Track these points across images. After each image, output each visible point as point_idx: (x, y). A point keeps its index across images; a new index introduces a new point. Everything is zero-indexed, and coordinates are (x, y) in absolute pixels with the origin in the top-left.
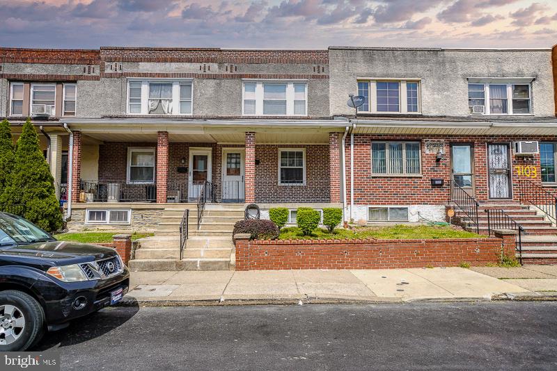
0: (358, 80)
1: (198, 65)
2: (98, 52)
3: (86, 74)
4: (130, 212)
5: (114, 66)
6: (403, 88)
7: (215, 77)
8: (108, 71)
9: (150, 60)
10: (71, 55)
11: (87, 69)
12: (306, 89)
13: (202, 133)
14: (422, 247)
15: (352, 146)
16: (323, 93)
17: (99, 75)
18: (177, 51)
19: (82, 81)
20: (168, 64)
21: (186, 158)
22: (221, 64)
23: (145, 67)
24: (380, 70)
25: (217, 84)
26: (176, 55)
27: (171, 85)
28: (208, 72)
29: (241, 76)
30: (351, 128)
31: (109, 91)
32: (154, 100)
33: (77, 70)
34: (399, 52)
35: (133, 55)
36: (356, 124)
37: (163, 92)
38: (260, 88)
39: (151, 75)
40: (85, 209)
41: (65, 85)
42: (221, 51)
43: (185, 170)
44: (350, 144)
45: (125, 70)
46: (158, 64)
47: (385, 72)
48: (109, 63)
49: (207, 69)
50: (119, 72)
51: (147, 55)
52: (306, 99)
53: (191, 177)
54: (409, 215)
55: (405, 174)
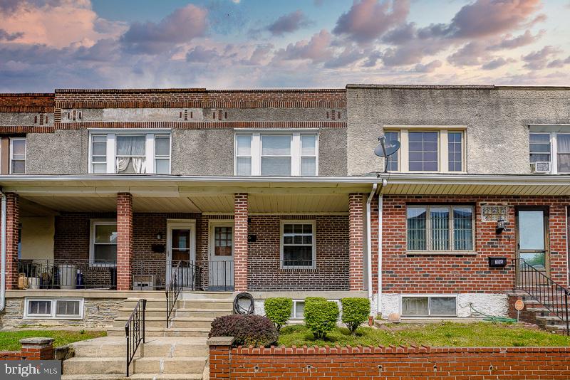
0: (384, 129)
1: (177, 111)
2: (51, 96)
3: (38, 125)
4: (82, 303)
5: (71, 114)
6: (444, 140)
7: (198, 127)
8: (65, 120)
9: (116, 106)
10: (19, 100)
11: (39, 118)
12: (317, 141)
13: (176, 195)
15: (381, 212)
16: (339, 147)
17: (53, 125)
18: (150, 92)
19: (33, 134)
20: (139, 111)
21: (163, 234)
22: (206, 110)
23: (110, 115)
24: (413, 115)
25: (202, 136)
26: (149, 98)
27: (144, 138)
28: (190, 120)
29: (232, 125)
30: (380, 186)
31: (66, 146)
32: (122, 158)
33: (26, 120)
34: (439, 91)
35: (94, 99)
36: (387, 180)
37: (134, 148)
38: (256, 141)
39: (118, 125)
41: (12, 140)
42: (207, 92)
43: (160, 249)
44: (378, 210)
45: (87, 119)
46: (127, 111)
47: (420, 119)
48: (65, 111)
49: (189, 116)
50: (78, 121)
51: (112, 98)
52: (317, 155)
53: (169, 258)
54: (458, 307)
55: (453, 251)
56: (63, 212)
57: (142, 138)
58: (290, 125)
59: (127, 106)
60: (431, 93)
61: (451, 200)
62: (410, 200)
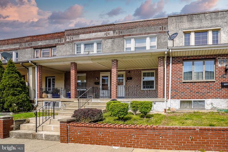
0: (184, 32)
1: (103, 33)
2: (63, 32)
3: (59, 43)
4: (60, 102)
5: (70, 38)
6: (210, 34)
7: (111, 38)
8: (68, 40)
9: (84, 33)
10: (54, 35)
11: (60, 40)
12: (156, 39)
13: (90, 62)
15: (171, 64)
16: (165, 41)
17: (64, 42)
18: (95, 27)
19: (58, 46)
20: (91, 34)
21: (99, 78)
22: (114, 31)
23: (82, 36)
24: (196, 25)
25: (112, 41)
26: (95, 29)
27: (93, 44)
28: (108, 36)
29: (123, 36)
31: (68, 49)
32: (86, 52)
33: (56, 41)
35: (77, 32)
37: (90, 47)
38: (133, 41)
39: (84, 40)
40: (43, 101)
41: (53, 48)
42: (114, 25)
43: (98, 83)
45: (74, 39)
46: (87, 35)
47: (199, 26)
48: (68, 37)
49: (108, 34)
50: (72, 40)
51: (83, 31)
52: (156, 45)
53: (101, 87)
54: (206, 105)
55: (204, 80)
56: (66, 72)
57: (92, 44)
58: (145, 34)
59: (87, 33)
60: (204, 15)
61: (203, 58)
62: (185, 58)
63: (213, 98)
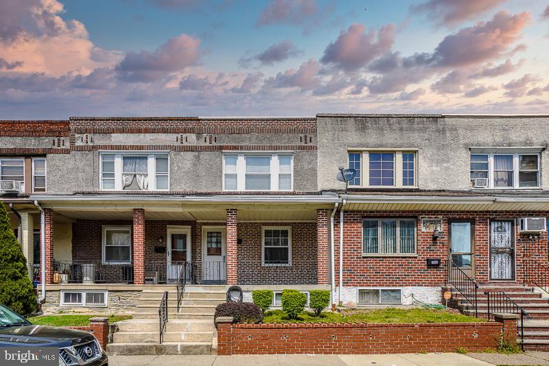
0: (349, 151)
1: (174, 136)
2: (67, 123)
3: (56, 147)
4: (106, 294)
5: (84, 138)
6: (399, 160)
7: (192, 149)
8: (79, 143)
9: (122, 131)
10: (39, 126)
11: (56, 141)
12: (292, 161)
13: (180, 210)
14: (416, 331)
15: (342, 224)
16: (311, 166)
17: (69, 148)
18: (152, 120)
19: (52, 155)
20: (142, 135)
21: (164, 238)
22: (199, 134)
23: (117, 139)
24: (373, 139)
25: (195, 157)
26: (150, 125)
27: (146, 158)
28: (185, 144)
29: (221, 148)
30: (341, 204)
31: (81, 165)
32: (128, 175)
33: (46, 142)
34: (395, 119)
35: (104, 126)
36: (346, 200)
37: (137, 165)
38: (241, 160)
39: (124, 147)
40: (60, 290)
41: (34, 159)
42: (199, 120)
43: (162, 250)
44: (339, 222)
45: (97, 143)
46: (131, 135)
47: (379, 142)
48: (79, 135)
49: (184, 140)
50: (90, 144)
51: (119, 125)
52: (292, 172)
53: (169, 258)
54: (402, 297)
55: (398, 254)
56: (78, 220)
58: (271, 148)
59: (132, 131)
60: (388, 121)
61: (397, 215)
62: (366, 214)
63: (414, 286)
